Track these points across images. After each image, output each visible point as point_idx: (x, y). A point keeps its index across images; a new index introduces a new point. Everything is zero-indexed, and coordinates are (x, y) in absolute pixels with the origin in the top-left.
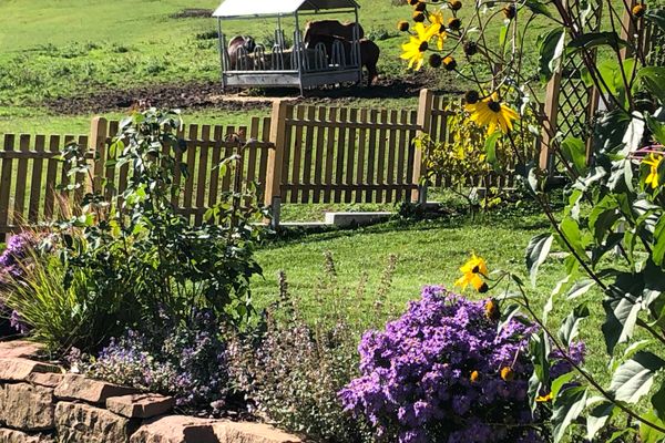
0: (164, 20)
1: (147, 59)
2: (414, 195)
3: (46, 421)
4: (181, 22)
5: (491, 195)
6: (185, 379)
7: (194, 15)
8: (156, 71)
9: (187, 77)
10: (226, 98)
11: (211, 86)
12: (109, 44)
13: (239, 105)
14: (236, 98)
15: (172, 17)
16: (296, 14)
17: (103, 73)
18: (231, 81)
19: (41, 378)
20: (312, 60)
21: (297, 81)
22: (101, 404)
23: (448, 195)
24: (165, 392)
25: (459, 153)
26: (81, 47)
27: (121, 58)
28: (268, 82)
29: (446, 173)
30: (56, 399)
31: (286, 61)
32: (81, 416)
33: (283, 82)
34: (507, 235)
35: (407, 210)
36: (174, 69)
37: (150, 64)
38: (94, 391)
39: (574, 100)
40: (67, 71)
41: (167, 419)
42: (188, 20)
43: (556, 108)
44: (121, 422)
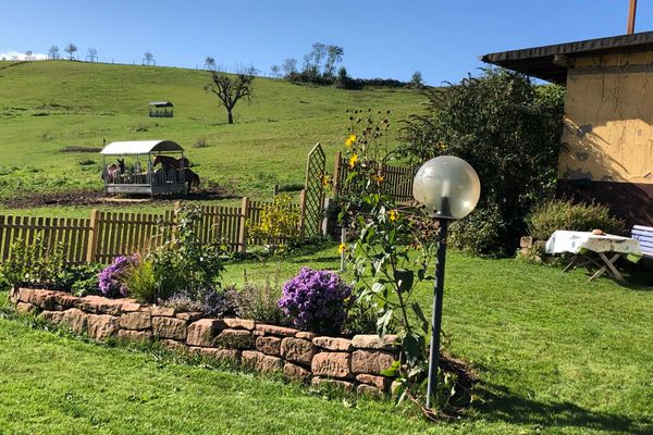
0: (55, 153)
1: (53, 176)
2: (240, 248)
3: (148, 325)
4: (66, 154)
5: (279, 248)
6: (206, 306)
7: (74, 151)
8: (61, 183)
9: (80, 187)
10: (108, 199)
11: (96, 193)
12: (25, 167)
13: (118, 203)
14: (113, 199)
15: (61, 151)
16: (149, 154)
17: (28, 185)
18: (110, 190)
19: (144, 309)
20: (158, 179)
21: (150, 191)
22: (174, 316)
23: (258, 248)
24: (199, 311)
25: (265, 228)
26: (9, 169)
27: (37, 176)
28: (131, 191)
29: (260, 237)
30: (152, 317)
31: (143, 179)
32: (165, 321)
33: (141, 191)
34: (290, 265)
35: (237, 255)
36: (71, 183)
37: (56, 180)
38: (171, 312)
39: (313, 203)
40: (5, 183)
41: (202, 320)
42: (71, 154)
43: (305, 207)
44: (184, 322)
